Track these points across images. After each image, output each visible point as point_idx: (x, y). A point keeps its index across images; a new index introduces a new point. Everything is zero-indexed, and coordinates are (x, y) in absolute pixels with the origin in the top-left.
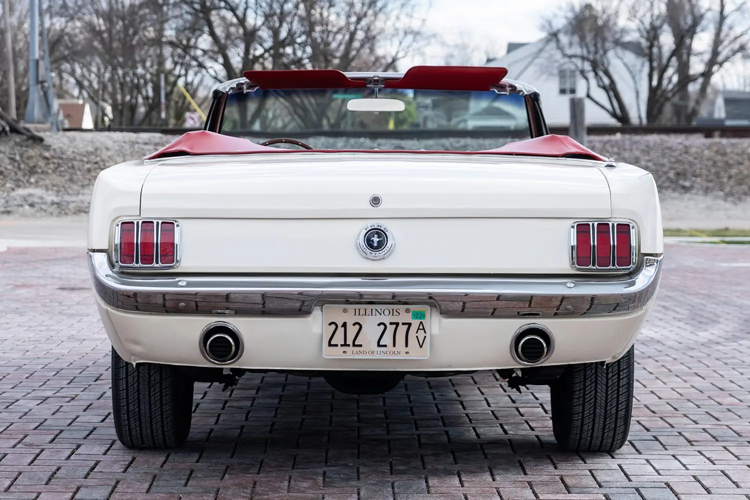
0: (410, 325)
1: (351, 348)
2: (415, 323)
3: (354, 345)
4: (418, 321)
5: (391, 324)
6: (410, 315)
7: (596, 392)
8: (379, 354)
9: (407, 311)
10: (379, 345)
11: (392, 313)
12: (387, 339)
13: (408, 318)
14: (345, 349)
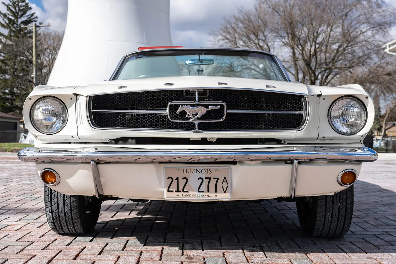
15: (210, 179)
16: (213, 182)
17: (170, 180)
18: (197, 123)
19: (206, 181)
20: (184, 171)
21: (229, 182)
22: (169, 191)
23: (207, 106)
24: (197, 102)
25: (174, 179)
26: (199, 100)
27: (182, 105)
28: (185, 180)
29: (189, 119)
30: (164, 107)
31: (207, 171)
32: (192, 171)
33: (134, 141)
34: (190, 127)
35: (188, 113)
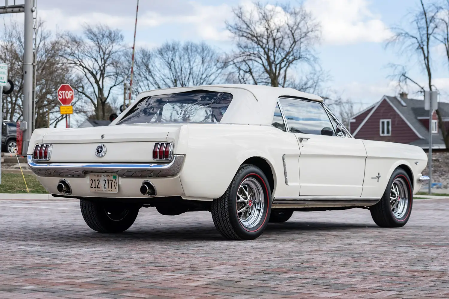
0: (112, 180)
1: (97, 189)
2: (114, 180)
3: (98, 188)
4: (115, 179)
5: (107, 180)
6: (112, 177)
7: (218, 210)
8: (104, 191)
9: (112, 176)
10: (104, 188)
11: (107, 176)
12: (106, 186)
13: (111, 178)
14: (95, 189)
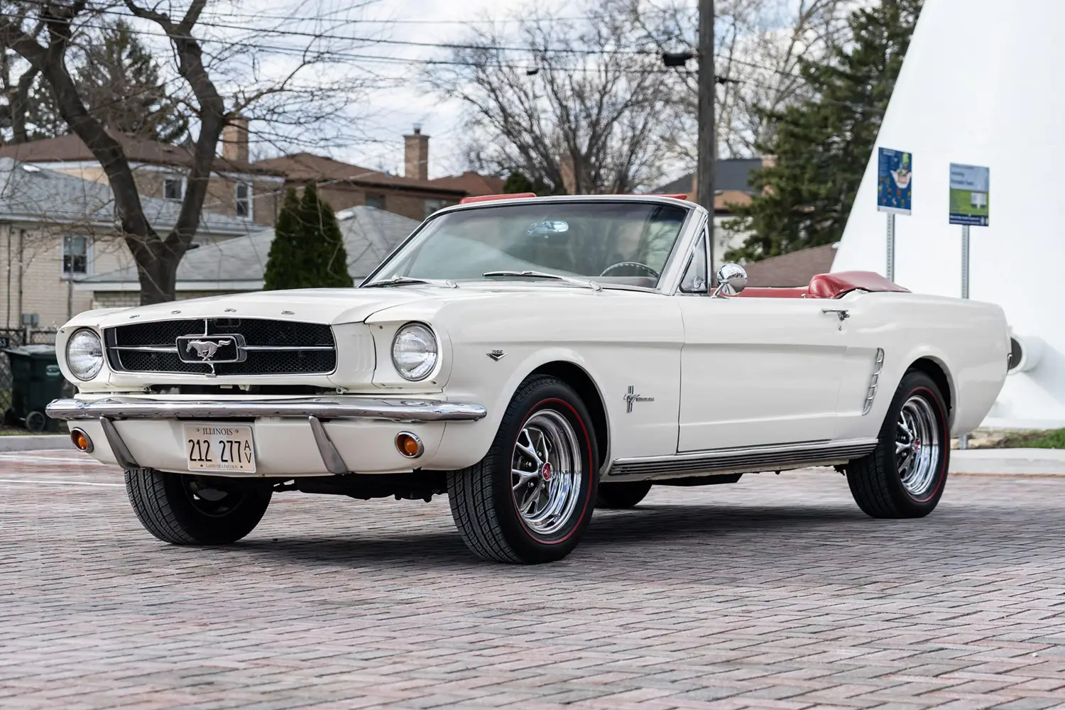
15: (231, 442)
16: (235, 446)
17: (192, 443)
18: (211, 363)
19: (228, 445)
20: (205, 431)
21: (252, 447)
22: (191, 460)
23: (216, 341)
24: (205, 336)
25: (196, 442)
26: (208, 335)
27: (191, 340)
28: (206, 444)
29: (201, 358)
30: (170, 343)
31: (228, 432)
32: (212, 432)
33: (177, 390)
34: (205, 369)
35: (199, 352)
